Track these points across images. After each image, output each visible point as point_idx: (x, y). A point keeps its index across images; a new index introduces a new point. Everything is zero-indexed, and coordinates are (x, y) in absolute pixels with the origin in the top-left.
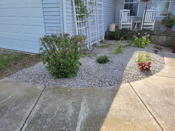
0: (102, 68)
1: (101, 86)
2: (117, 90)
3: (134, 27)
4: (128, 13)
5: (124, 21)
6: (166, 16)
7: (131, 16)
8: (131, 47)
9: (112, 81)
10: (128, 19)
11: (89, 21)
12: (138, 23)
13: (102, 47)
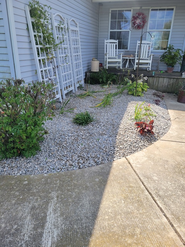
0: (82, 134)
1: (81, 167)
2: (108, 173)
3: (124, 65)
4: (116, 45)
5: (110, 57)
6: (166, 51)
7: (121, 49)
8: (123, 95)
9: (99, 156)
10: (116, 54)
11: (59, 56)
12: (130, 60)
13: (81, 96)
